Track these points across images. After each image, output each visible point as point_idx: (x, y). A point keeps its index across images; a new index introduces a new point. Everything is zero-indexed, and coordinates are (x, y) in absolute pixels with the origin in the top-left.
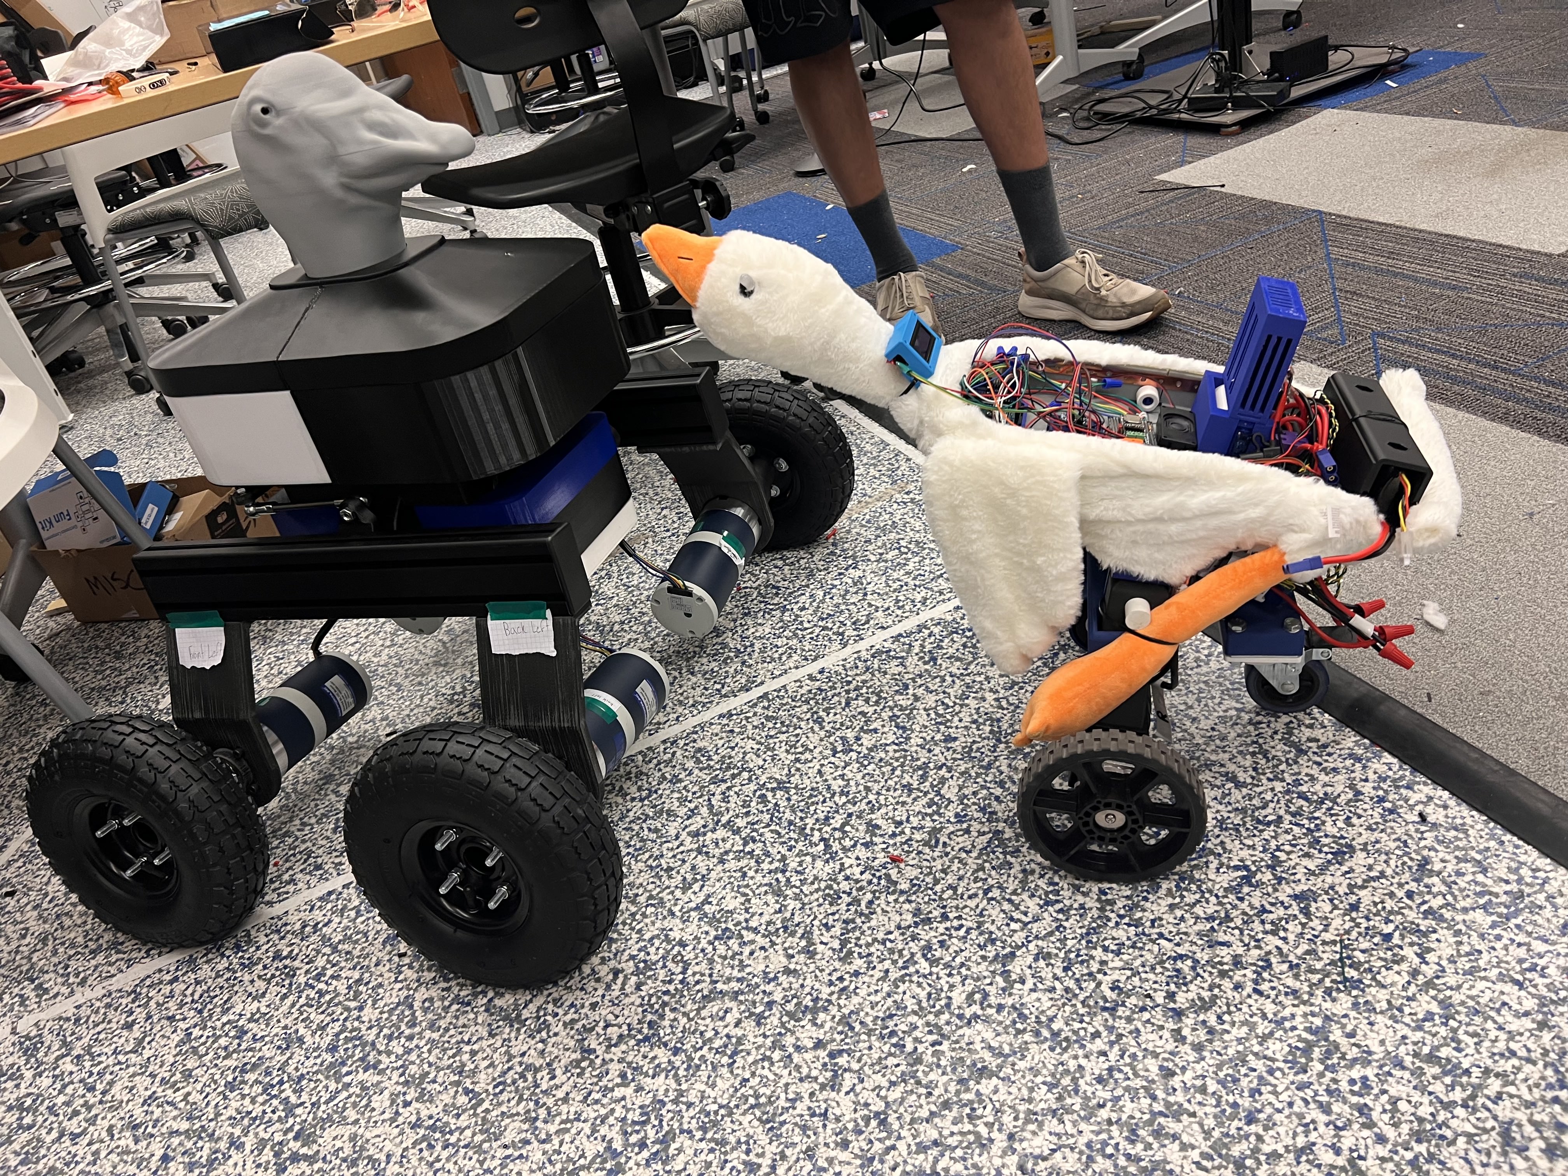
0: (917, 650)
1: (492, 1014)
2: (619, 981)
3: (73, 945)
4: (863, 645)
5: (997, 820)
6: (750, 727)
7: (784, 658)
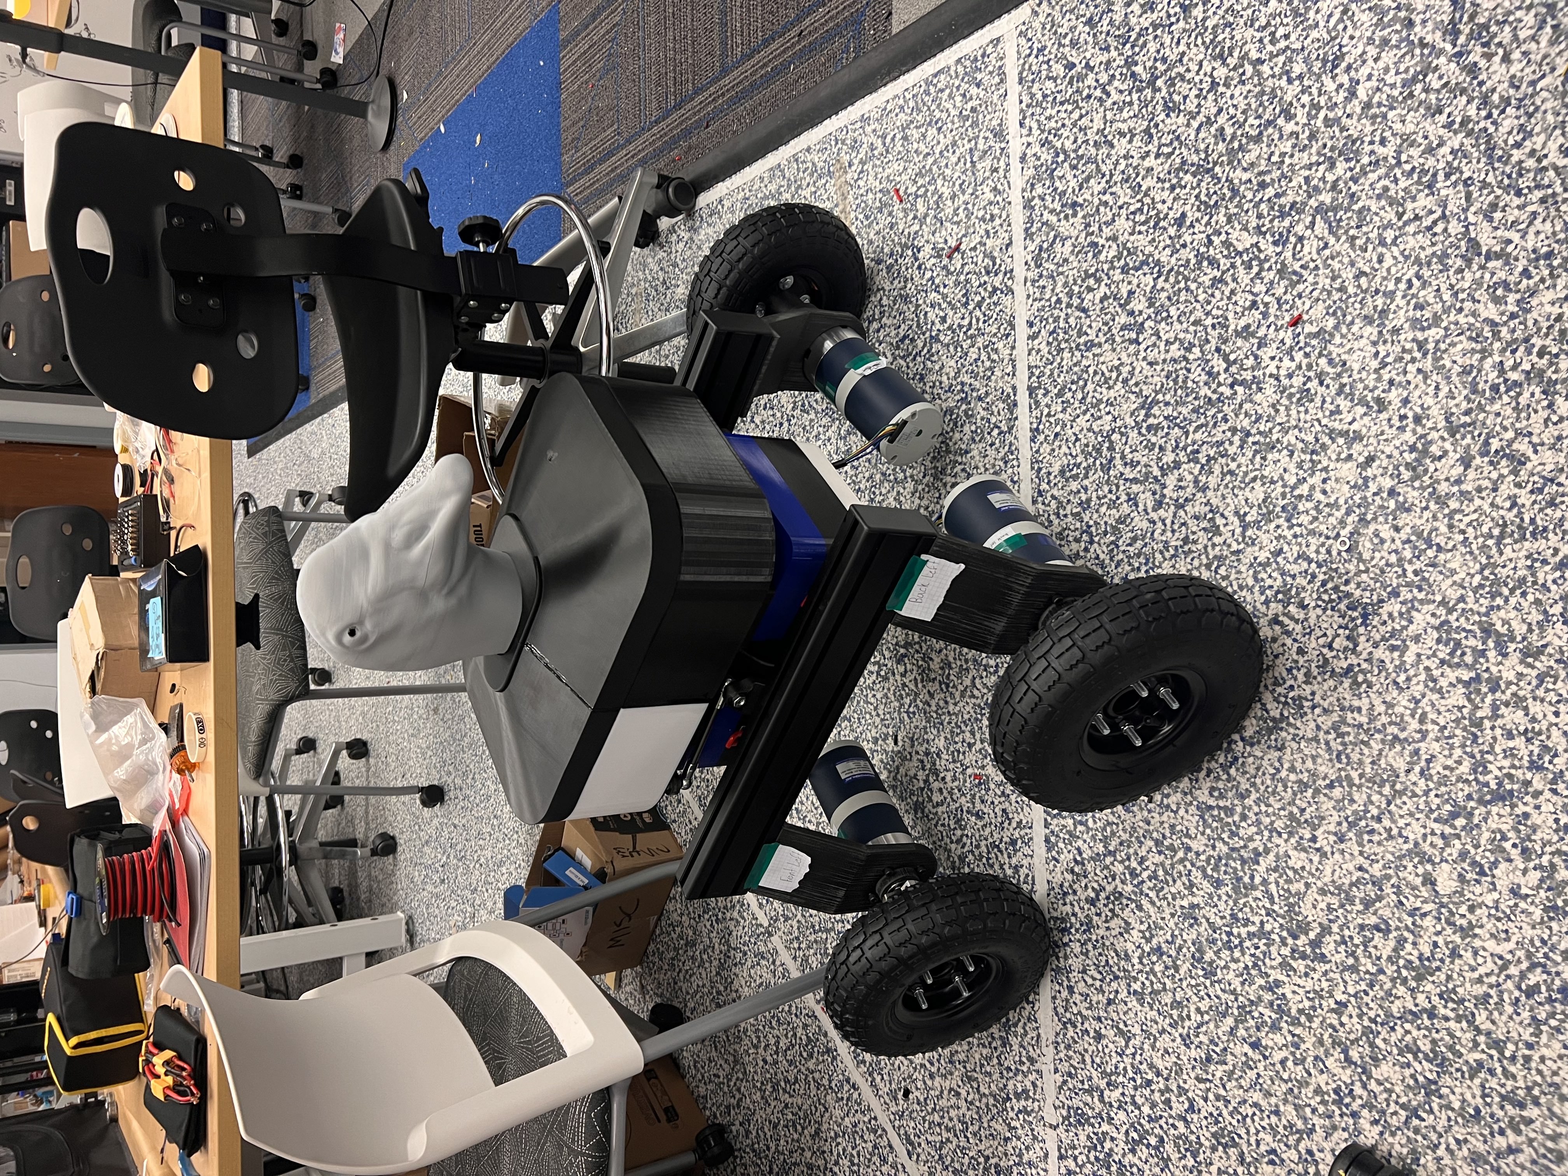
0: (1053, 219)
1: (1259, 742)
2: (1286, 621)
3: (989, 1059)
4: (1020, 272)
5: (1305, 204)
6: (1061, 416)
7: (995, 357)
